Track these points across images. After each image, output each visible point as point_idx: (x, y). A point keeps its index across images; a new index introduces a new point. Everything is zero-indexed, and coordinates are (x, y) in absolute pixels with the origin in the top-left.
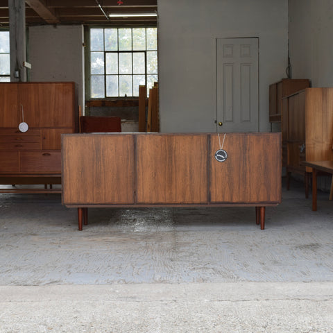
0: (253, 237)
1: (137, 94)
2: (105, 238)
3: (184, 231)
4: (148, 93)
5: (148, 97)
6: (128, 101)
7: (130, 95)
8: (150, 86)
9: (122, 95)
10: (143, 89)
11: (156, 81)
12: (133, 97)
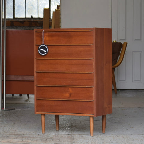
0: (142, 140)
1: (41, 16)
2: (10, 140)
3: (79, 135)
4: (51, 15)
5: (51, 18)
6: (34, 22)
7: (35, 16)
8: (53, 8)
9: (29, 16)
10: (47, 11)
11: (59, 4)
12: (38, 18)
